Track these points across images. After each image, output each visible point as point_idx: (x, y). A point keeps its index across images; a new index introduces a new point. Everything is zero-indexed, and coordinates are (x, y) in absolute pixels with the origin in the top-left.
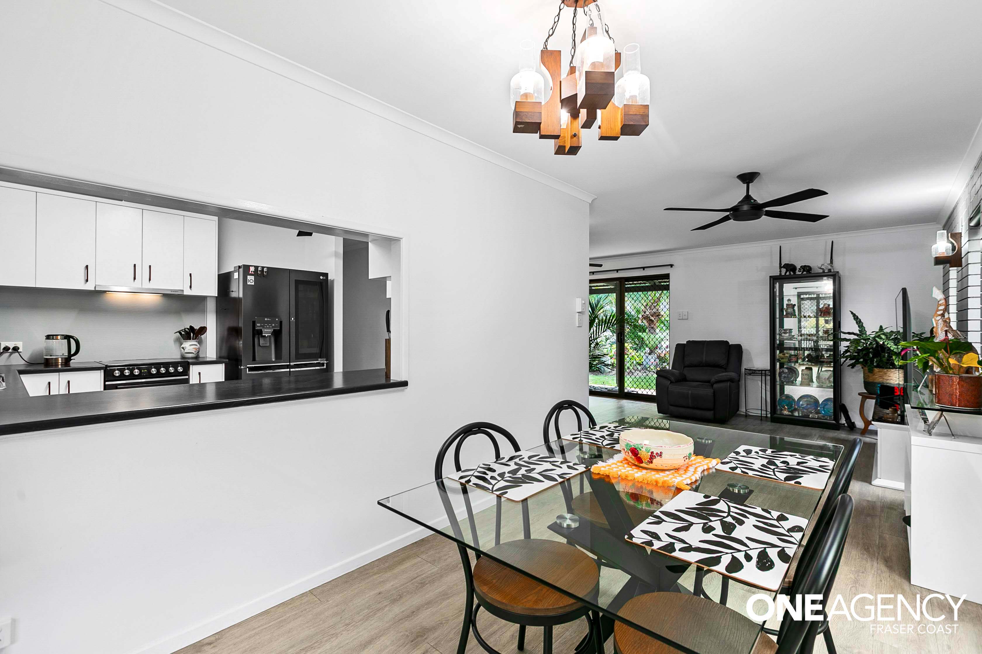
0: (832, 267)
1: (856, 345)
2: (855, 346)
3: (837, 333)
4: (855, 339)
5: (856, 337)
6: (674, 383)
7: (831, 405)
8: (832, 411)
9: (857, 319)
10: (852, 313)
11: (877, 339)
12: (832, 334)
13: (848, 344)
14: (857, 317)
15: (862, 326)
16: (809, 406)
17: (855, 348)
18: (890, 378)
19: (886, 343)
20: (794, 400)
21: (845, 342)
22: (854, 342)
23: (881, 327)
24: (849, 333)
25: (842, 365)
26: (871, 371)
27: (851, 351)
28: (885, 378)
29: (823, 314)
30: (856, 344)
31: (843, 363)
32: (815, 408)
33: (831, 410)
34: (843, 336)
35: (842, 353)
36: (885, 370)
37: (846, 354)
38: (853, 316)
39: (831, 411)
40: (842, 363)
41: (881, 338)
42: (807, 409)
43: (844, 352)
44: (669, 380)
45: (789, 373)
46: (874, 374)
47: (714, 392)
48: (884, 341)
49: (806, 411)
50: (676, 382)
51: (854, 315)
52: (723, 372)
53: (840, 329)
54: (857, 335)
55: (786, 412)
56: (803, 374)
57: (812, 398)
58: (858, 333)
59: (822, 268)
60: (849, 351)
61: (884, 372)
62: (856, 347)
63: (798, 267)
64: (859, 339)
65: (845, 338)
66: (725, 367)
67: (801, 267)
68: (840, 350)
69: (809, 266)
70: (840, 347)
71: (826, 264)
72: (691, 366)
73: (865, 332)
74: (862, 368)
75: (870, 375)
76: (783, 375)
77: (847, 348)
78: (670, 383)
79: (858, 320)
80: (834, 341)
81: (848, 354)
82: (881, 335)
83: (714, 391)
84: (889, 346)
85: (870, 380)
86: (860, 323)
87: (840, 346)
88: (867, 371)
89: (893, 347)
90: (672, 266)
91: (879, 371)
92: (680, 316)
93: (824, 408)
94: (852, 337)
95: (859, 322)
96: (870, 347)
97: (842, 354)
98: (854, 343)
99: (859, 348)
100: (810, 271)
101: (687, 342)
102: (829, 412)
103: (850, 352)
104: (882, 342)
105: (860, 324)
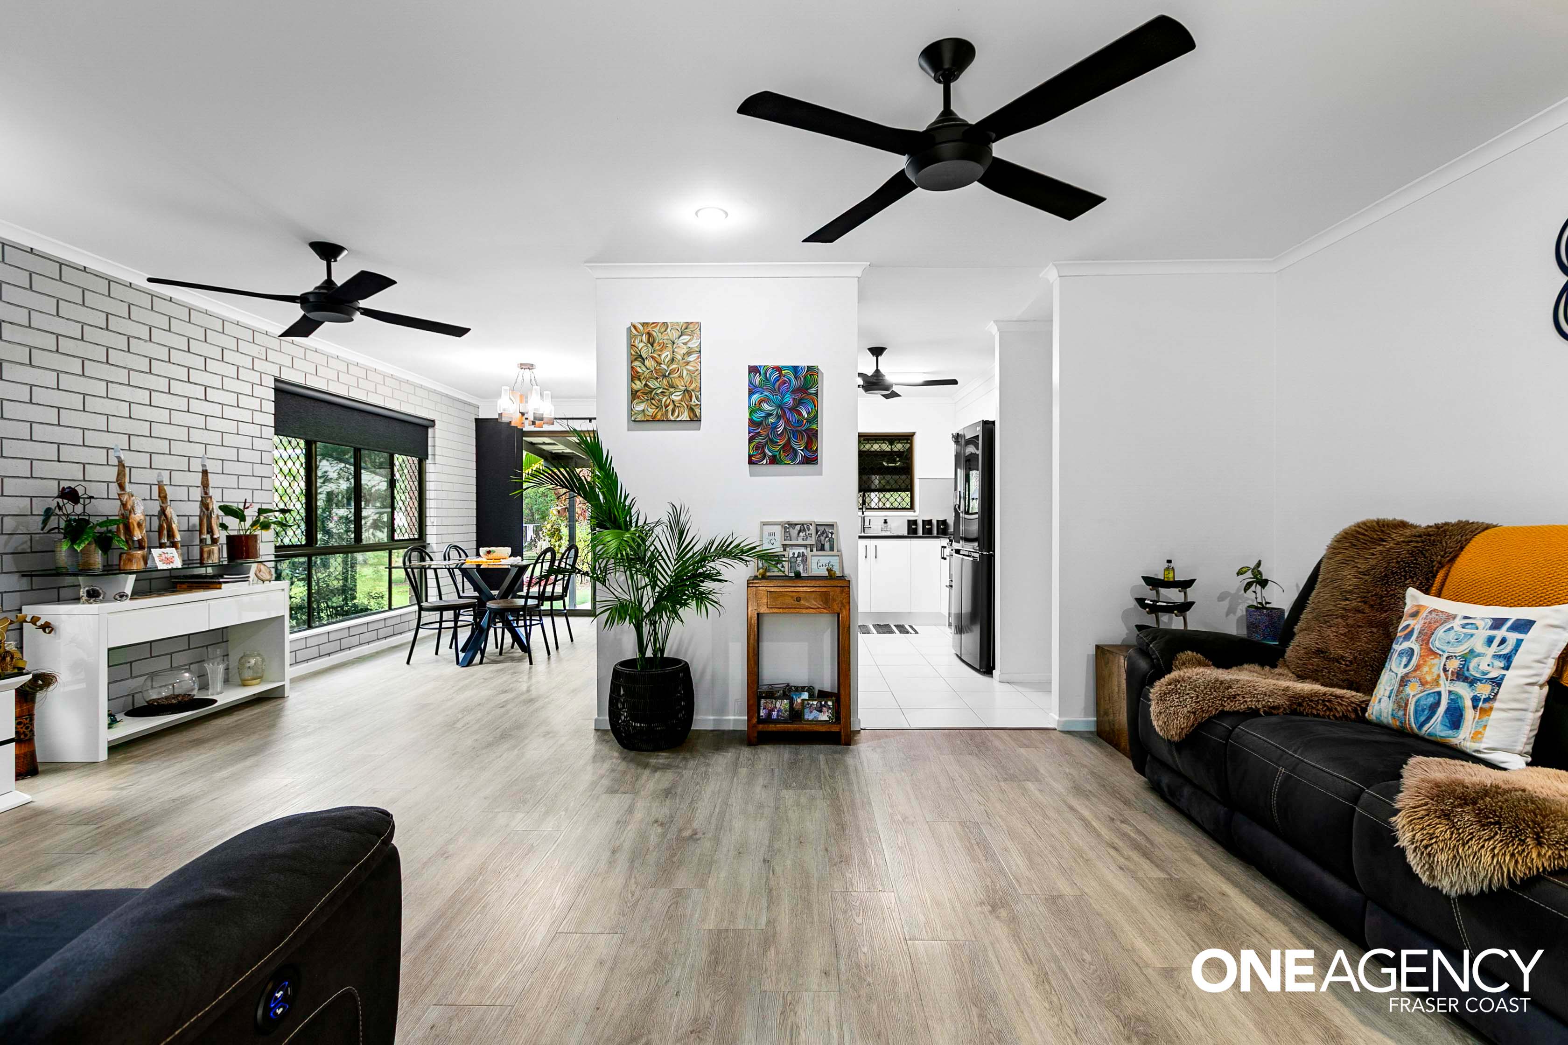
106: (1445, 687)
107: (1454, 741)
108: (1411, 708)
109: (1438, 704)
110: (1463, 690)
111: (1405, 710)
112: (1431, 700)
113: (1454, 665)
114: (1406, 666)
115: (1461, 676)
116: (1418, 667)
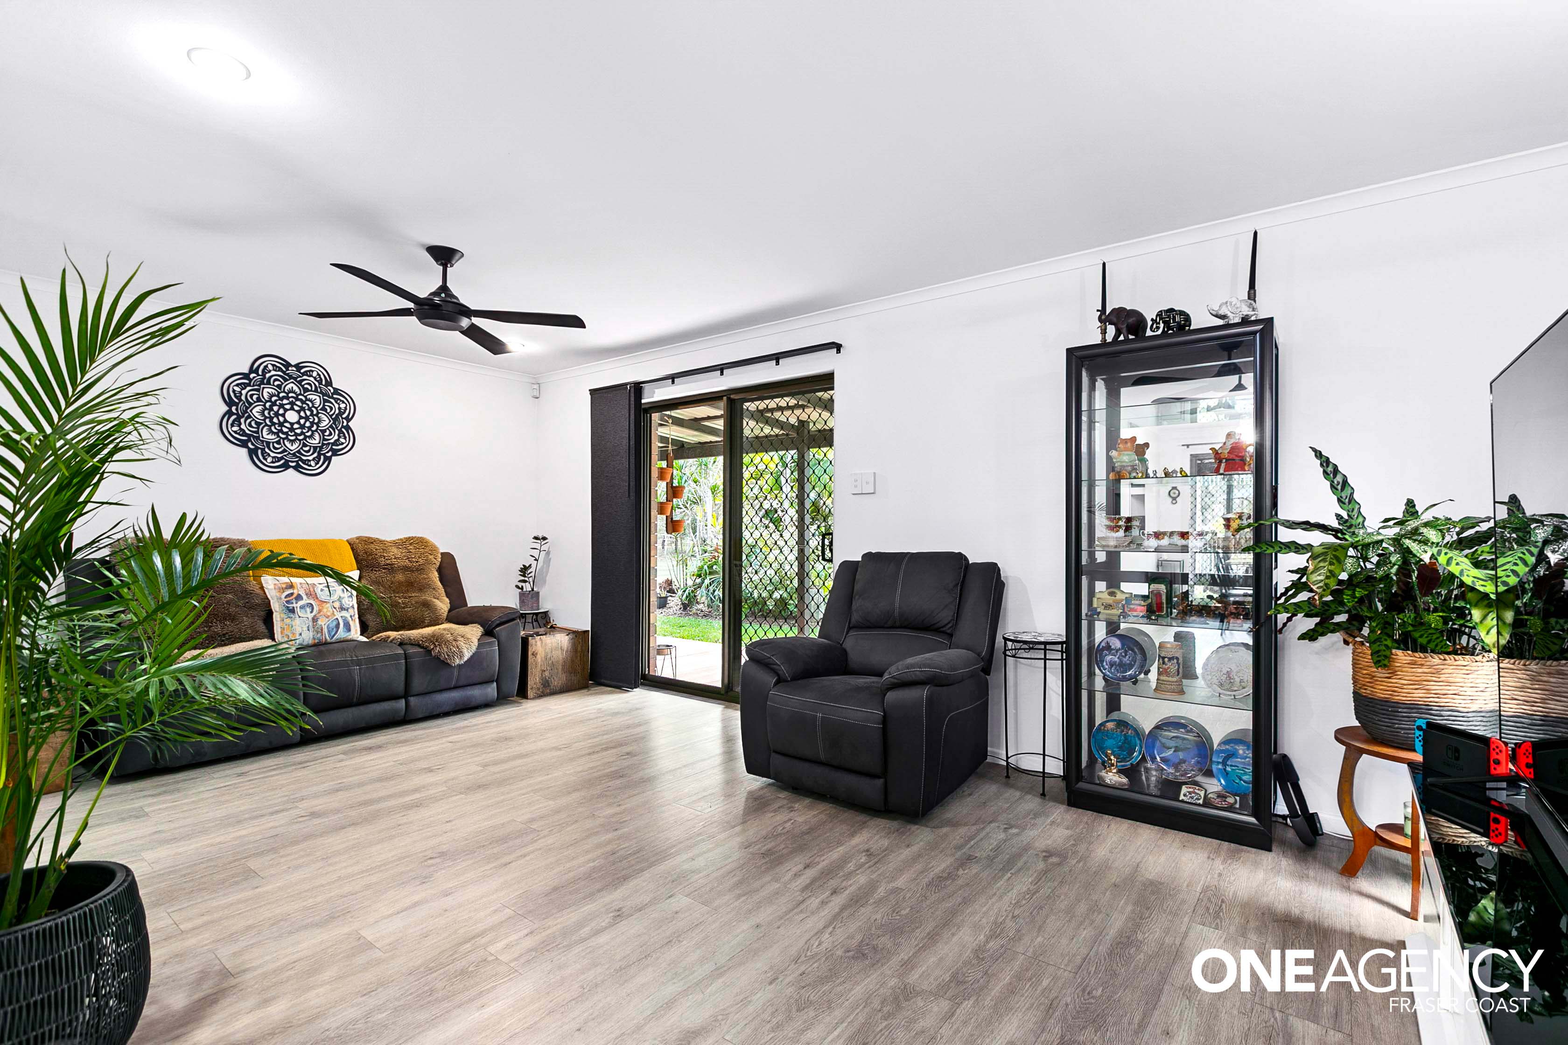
0: (1254, 310)
1: (1332, 568)
2: (1330, 571)
3: (1268, 523)
4: (1328, 547)
5: (1330, 539)
6: (787, 681)
7: (1245, 754)
8: (1248, 778)
9: (1335, 476)
10: (1318, 454)
11: (1407, 542)
12: (1249, 526)
13: (1300, 560)
14: (1335, 467)
15: (1351, 499)
16: (1181, 755)
17: (1327, 577)
18: (1453, 689)
19: (1442, 559)
20: (1138, 732)
21: (1292, 555)
22: (1323, 554)
23: (1410, 503)
24: (1307, 526)
25: (1281, 631)
26: (1382, 660)
27: (1314, 588)
28: (1434, 687)
29: (1223, 465)
30: (1331, 564)
31: (1285, 625)
32: (1198, 762)
33: (1245, 774)
34: (1285, 535)
35: (1281, 590)
36: (1436, 660)
37: (1294, 596)
38: (1321, 465)
39: (1245, 778)
40: (1280, 626)
41: (1425, 542)
42: (1176, 766)
43: (1287, 590)
44: (775, 672)
45: (1126, 652)
46: (1394, 673)
47: (885, 720)
48: (1435, 550)
49: (1171, 770)
50: (795, 678)
51: (1325, 462)
52: (940, 647)
53: (1276, 514)
54: (1335, 532)
55: (1112, 777)
56: (1163, 658)
57: (1191, 731)
58: (1335, 524)
59: (1222, 312)
60: (1306, 587)
61: (1431, 667)
62: (1332, 574)
63: (1149, 315)
64: (1340, 545)
65: (1294, 543)
66: (949, 631)
67: (1159, 314)
68: (1274, 583)
69: (1182, 313)
70: (1274, 572)
71: (1234, 301)
72: (868, 625)
73: (1360, 520)
74: (1346, 642)
75: (1381, 673)
76: (1109, 658)
77: (1296, 577)
78: (776, 684)
79: (1339, 478)
80: (1258, 550)
81: (1303, 596)
82: (1424, 530)
83: (885, 717)
84: (1454, 569)
85: (1380, 691)
86: (1343, 489)
87: (1276, 567)
88: (1367, 658)
89: (1471, 575)
90: (838, 347)
91: (1413, 663)
92: (856, 486)
93: (1224, 763)
94: (1317, 538)
95: (1339, 487)
96: (1381, 573)
97: (1282, 595)
98: (1324, 560)
99: (1344, 576)
100: (1185, 326)
101: (864, 556)
102: (1241, 779)
103: (1311, 591)
104: (1429, 554)
105: (1344, 495)
106: (338, 615)
107: (350, 637)
108: (325, 630)
109: (338, 624)
110: (344, 613)
111: (322, 632)
112: (335, 623)
113: (337, 605)
114: (311, 612)
115: (342, 608)
116: (320, 611)
